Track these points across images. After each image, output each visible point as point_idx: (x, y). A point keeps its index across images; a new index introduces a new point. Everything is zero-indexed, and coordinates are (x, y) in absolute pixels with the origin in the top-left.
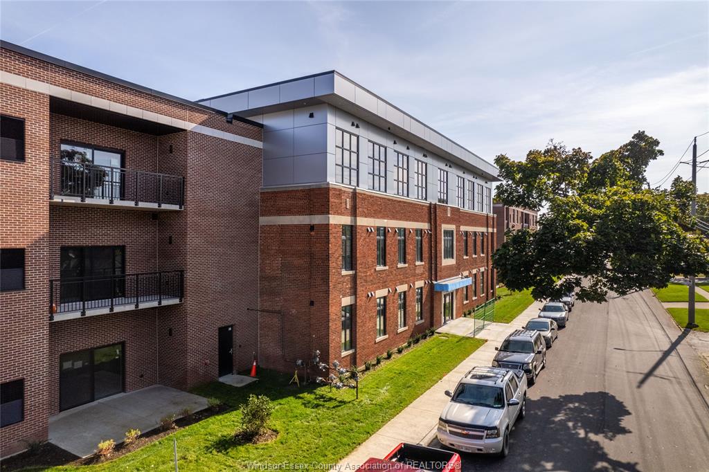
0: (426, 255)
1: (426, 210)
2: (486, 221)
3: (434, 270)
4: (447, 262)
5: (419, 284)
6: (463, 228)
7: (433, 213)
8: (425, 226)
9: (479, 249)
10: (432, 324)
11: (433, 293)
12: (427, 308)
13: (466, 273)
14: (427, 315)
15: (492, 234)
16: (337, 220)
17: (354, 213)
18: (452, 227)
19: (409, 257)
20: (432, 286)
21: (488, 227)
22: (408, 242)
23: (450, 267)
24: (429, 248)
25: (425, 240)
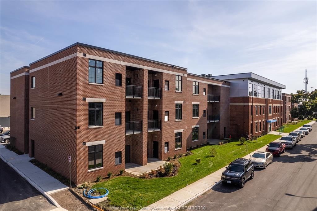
0: (265, 113)
1: (265, 100)
2: (280, 102)
3: (267, 117)
4: (270, 115)
5: (264, 120)
6: (274, 105)
7: (266, 101)
8: (264, 105)
9: (278, 111)
10: (266, 131)
11: (266, 123)
12: (265, 127)
13: (274, 118)
14: (265, 129)
15: (282, 106)
16: (250, 104)
17: (252, 103)
18: (271, 105)
19: (261, 113)
20: (266, 121)
21: (280, 104)
22: (261, 109)
23: (270, 116)
24: (266, 111)
25: (265, 109)
